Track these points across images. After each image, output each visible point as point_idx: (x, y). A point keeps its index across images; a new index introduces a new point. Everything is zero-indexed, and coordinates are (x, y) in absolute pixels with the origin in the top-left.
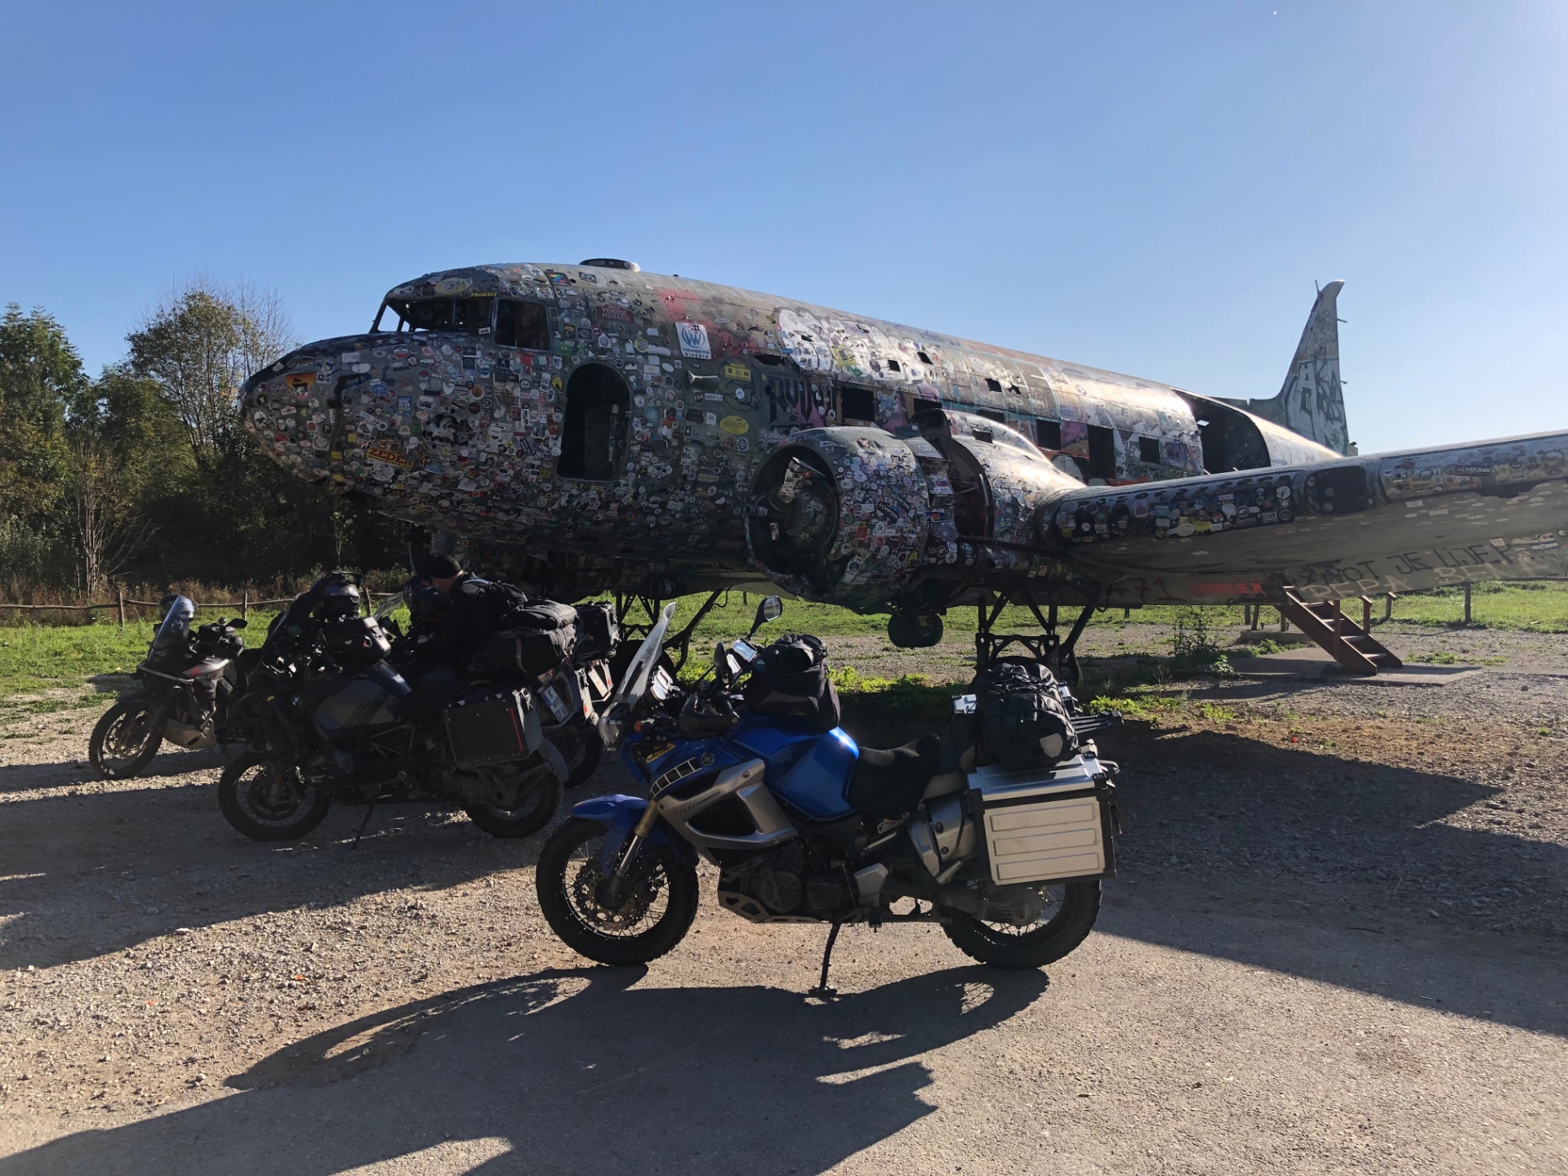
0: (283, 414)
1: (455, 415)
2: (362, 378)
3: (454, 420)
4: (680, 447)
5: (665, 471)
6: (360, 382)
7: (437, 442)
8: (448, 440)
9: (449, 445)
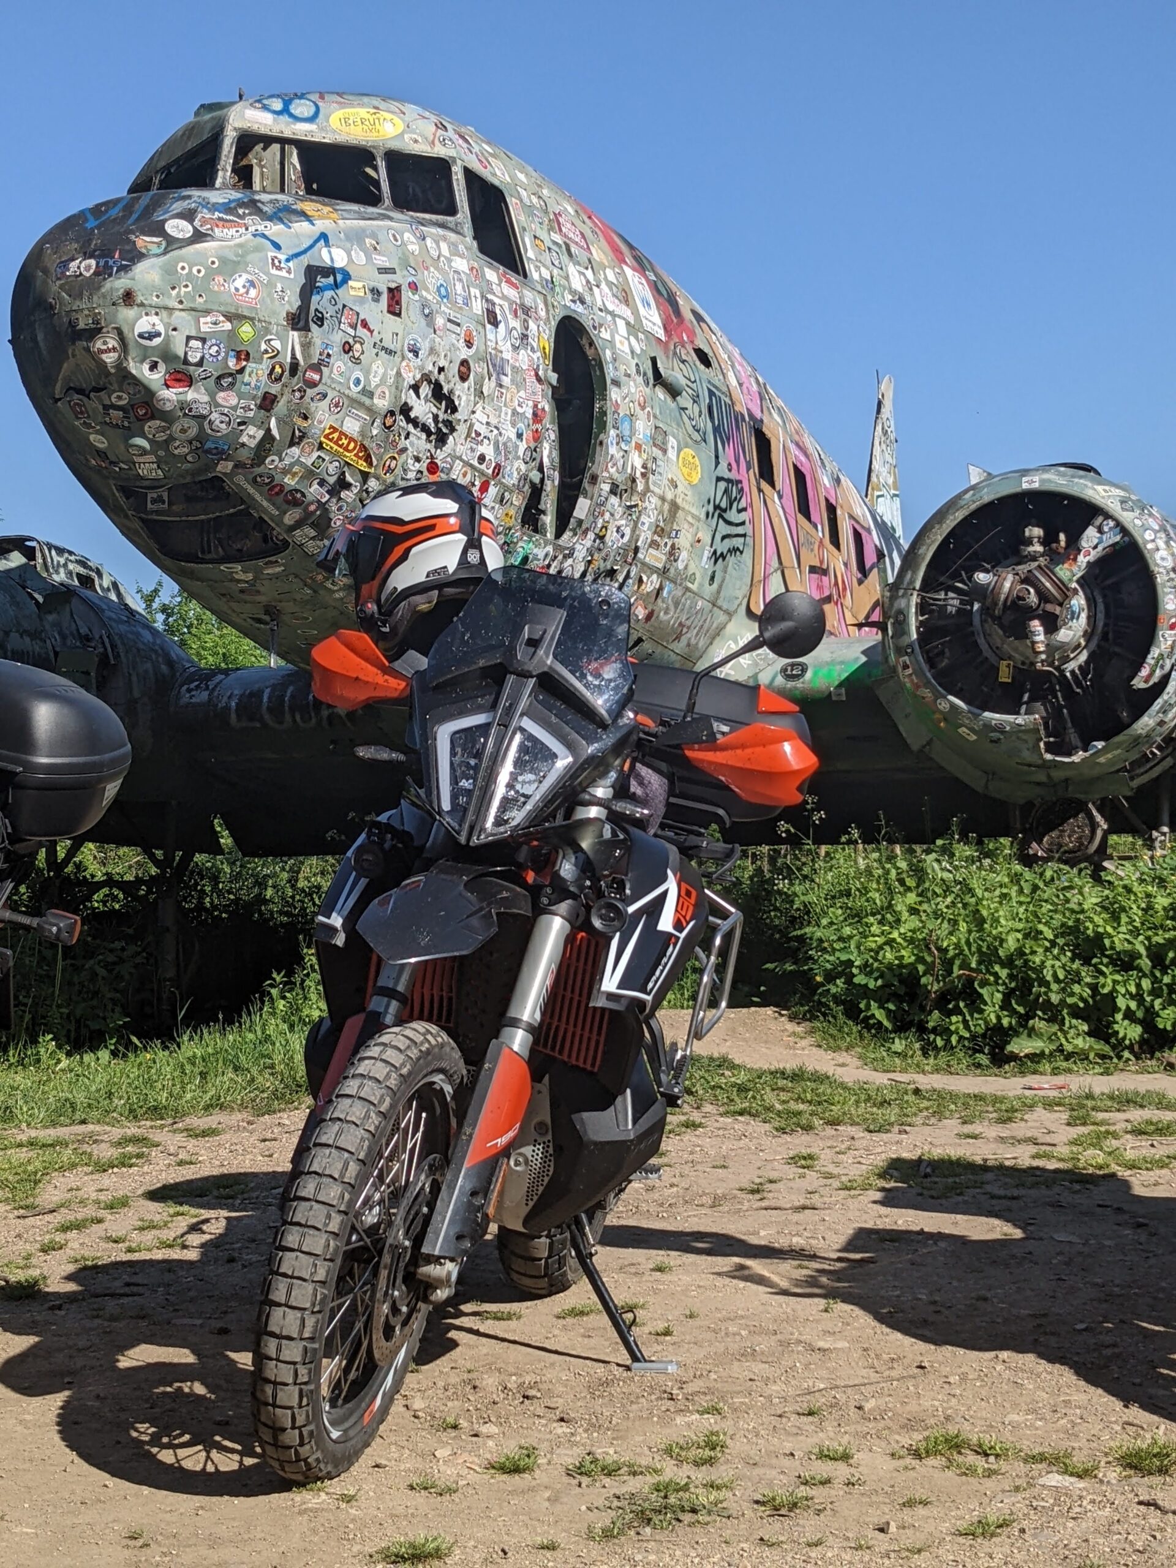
0: (204, 328)
1: (442, 378)
2: (339, 277)
3: (437, 389)
4: (643, 495)
5: (622, 536)
6: (336, 286)
7: (411, 428)
8: (425, 429)
9: (424, 436)
